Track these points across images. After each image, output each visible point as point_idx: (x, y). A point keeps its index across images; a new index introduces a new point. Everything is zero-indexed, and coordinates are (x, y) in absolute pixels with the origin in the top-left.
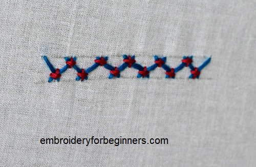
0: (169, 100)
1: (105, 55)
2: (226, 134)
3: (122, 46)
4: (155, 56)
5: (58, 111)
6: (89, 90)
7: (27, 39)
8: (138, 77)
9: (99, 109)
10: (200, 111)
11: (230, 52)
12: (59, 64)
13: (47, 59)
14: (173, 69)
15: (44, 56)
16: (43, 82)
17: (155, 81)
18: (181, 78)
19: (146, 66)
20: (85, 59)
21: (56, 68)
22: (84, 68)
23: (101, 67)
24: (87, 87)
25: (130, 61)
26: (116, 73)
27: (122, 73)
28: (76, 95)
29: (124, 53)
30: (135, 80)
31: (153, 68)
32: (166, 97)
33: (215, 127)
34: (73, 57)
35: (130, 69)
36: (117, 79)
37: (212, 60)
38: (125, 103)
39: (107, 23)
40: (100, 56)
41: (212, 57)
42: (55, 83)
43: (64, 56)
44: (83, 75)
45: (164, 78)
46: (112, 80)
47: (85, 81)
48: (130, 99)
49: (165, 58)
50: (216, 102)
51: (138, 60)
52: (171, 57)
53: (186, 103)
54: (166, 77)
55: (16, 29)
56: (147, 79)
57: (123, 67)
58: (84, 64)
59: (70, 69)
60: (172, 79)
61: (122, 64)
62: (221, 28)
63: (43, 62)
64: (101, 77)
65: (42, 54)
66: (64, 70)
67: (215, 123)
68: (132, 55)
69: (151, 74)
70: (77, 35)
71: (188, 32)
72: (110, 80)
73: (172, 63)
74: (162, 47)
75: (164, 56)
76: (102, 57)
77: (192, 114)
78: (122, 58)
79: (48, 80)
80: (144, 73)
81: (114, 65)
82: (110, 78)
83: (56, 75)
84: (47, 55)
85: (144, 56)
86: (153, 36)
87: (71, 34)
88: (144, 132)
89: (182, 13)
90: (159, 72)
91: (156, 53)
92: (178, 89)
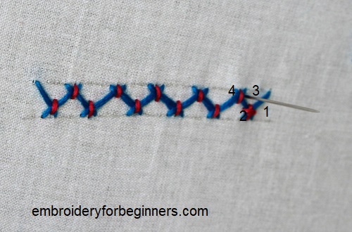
0: (210, 149)
1: (122, 82)
2: (289, 200)
3: (147, 70)
4: (193, 87)
5: (53, 158)
6: (98, 131)
7: (13, 55)
8: (167, 115)
9: (111, 158)
10: (253, 166)
11: (298, 84)
12: (57, 93)
13: (40, 85)
14: (217, 106)
15: (36, 81)
16: (33, 117)
17: (191, 121)
18: (228, 119)
19: (179, 99)
20: (94, 87)
21: (53, 98)
22: (92, 99)
23: (117, 99)
24: (95, 127)
25: (157, 93)
26: (136, 108)
27: (146, 109)
28: (80, 138)
29: (148, 81)
30: (164, 118)
31: (190, 102)
32: (207, 144)
33: (273, 189)
34: (78, 83)
35: (157, 103)
36: (139, 117)
37: (272, 94)
38: (147, 149)
39: (126, 38)
40: (116, 83)
41: (273, 91)
42: (51, 120)
43: (64, 81)
44: (91, 110)
46: (131, 118)
47: (93, 118)
48: (155, 146)
49: (207, 90)
50: (275, 154)
51: (168, 92)
52: (214, 88)
53: (234, 153)
54: (208, 117)
56: (179, 118)
57: (148, 101)
58: (91, 94)
59: (72, 101)
60: (216, 120)
61: (145, 96)
62: (286, 51)
63: (35, 90)
64: (116, 115)
65: (34, 78)
66: (64, 102)
67: (274, 184)
68: (161, 83)
69: (187, 112)
70: (83, 54)
71: (241, 55)
72: (128, 118)
73: (218, 98)
74: (205, 74)
75: (206, 87)
76: (118, 85)
77: (242, 170)
78: (146, 87)
79: (40, 115)
80: (176, 109)
81: (134, 98)
82: (128, 115)
83: (53, 107)
84: (40, 80)
85: (177, 86)
86: (191, 59)
87: (75, 51)
88: (173, 193)
89: (234, 28)
90: (197, 109)
91: (194, 82)
92: (224, 133)
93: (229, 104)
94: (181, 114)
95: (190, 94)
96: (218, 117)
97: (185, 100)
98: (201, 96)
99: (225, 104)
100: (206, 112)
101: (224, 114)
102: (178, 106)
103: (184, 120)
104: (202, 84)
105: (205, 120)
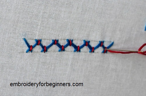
0: (90, 64)
1: (57, 39)
2: (121, 83)
3: (66, 34)
4: (84, 40)
5: (31, 68)
6: (48, 57)
7: (15, 29)
8: (74, 51)
9: (53, 68)
10: (107, 71)
11: (124, 39)
12: (32, 43)
13: (26, 40)
14: (93, 47)
16: (23, 52)
17: (83, 53)
18: (97, 53)
19: (79, 45)
20: (46, 41)
21: (30, 45)
22: (45, 45)
23: (55, 45)
24: (47, 56)
25: (70, 43)
26: (62, 48)
27: (66, 49)
28: (41, 60)
29: (67, 38)
30: (73, 52)
31: (83, 46)
32: (89, 62)
33: (115, 79)
34: (40, 39)
35: (70, 47)
36: (63, 52)
38: (67, 64)
39: (58, 22)
40: (54, 39)
41: (114, 42)
42: (30, 53)
43: (35, 39)
44: (45, 49)
45: (89, 52)
46: (61, 52)
47: (46, 52)
49: (89, 42)
50: (115, 66)
51: (74, 42)
52: (92, 41)
53: (100, 66)
54: (90, 52)
55: (10, 23)
56: (79, 52)
57: (67, 46)
58: (45, 43)
59: (38, 46)
60: (93, 53)
61: (66, 44)
62: (119, 26)
63: (24, 42)
64: (54, 51)
65: (23, 37)
66: (35, 46)
67: (115, 77)
68: (72, 39)
69: (81, 50)
70: (42, 28)
71: (102, 28)
72: (59, 52)
73: (93, 44)
74: (88, 35)
75: (89, 41)
77: (103, 72)
78: (66, 41)
79: (26, 51)
80: (78, 49)
81: (61, 45)
83: (31, 48)
84: (25, 38)
85: (78, 40)
86: (83, 30)
87: (39, 27)
89: (99, 18)
90: (86, 49)
91: (84, 39)
92: (96, 58)
93: (98, 47)
94: (80, 51)
95: (83, 43)
96: (93, 52)
97: (81, 45)
98: (87, 44)
99: (96, 47)
100: (89, 50)
101: (96, 51)
102: (78, 48)
103: (81, 53)
104: (87, 39)
105: (88, 53)
